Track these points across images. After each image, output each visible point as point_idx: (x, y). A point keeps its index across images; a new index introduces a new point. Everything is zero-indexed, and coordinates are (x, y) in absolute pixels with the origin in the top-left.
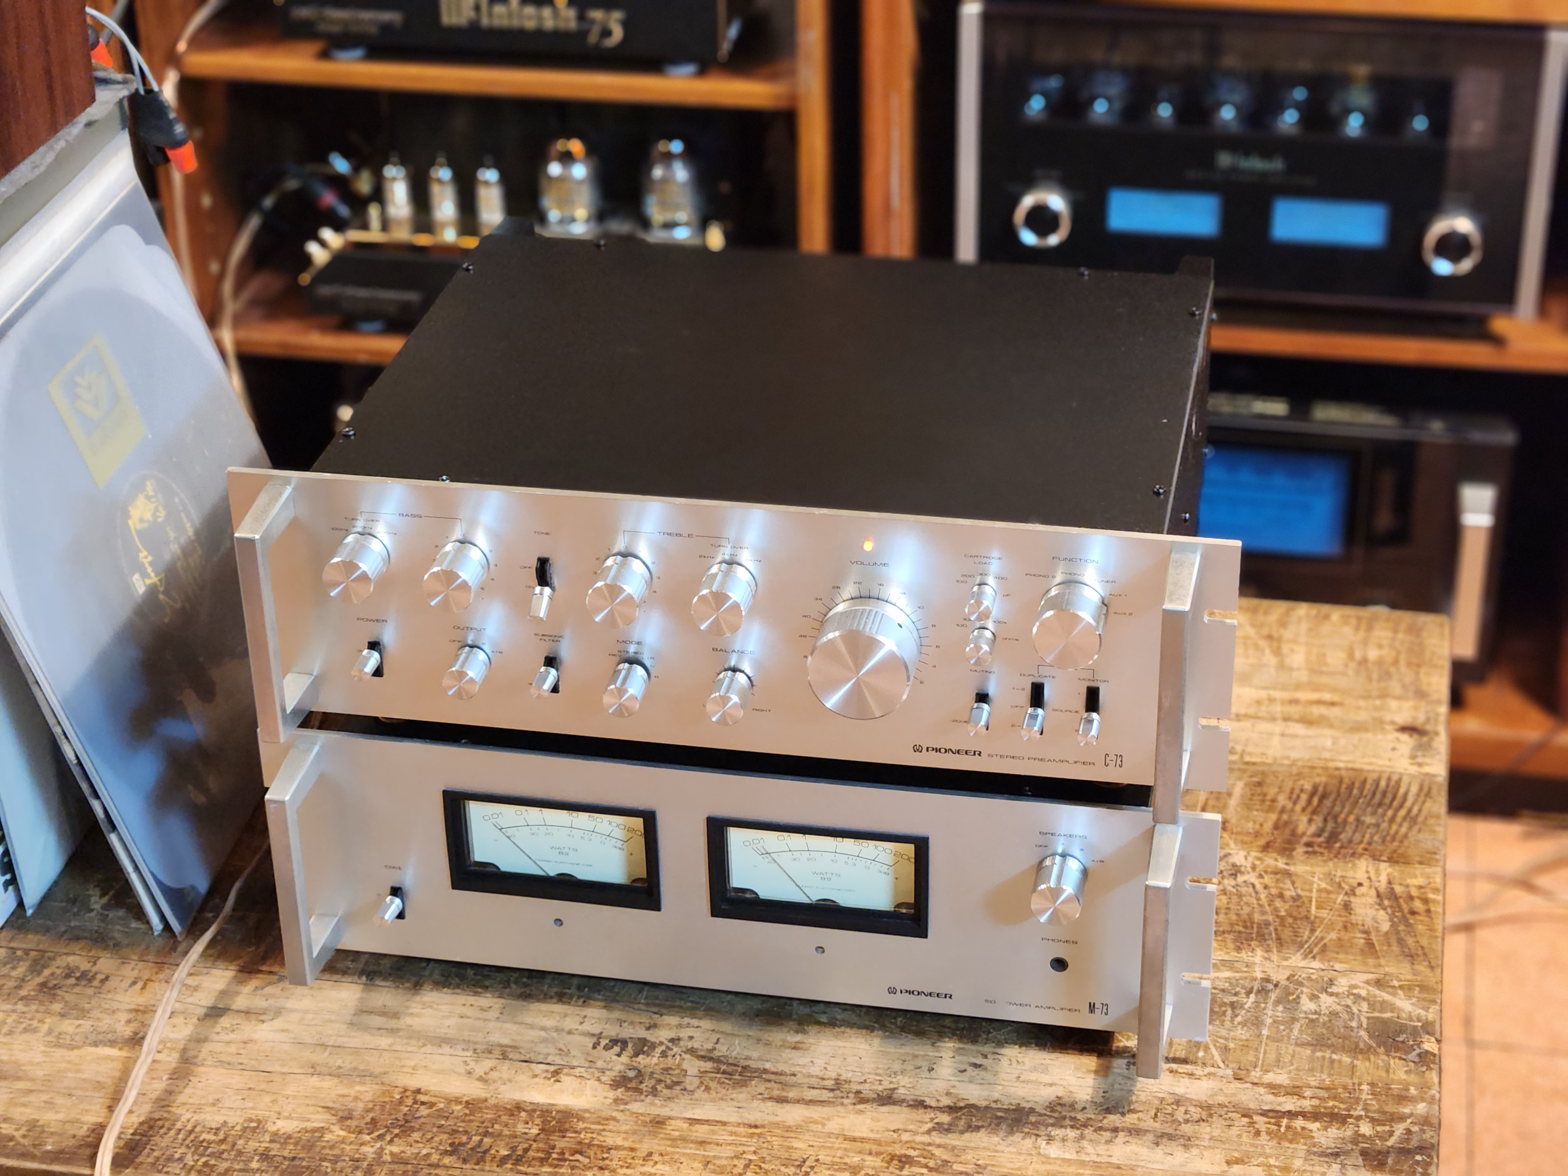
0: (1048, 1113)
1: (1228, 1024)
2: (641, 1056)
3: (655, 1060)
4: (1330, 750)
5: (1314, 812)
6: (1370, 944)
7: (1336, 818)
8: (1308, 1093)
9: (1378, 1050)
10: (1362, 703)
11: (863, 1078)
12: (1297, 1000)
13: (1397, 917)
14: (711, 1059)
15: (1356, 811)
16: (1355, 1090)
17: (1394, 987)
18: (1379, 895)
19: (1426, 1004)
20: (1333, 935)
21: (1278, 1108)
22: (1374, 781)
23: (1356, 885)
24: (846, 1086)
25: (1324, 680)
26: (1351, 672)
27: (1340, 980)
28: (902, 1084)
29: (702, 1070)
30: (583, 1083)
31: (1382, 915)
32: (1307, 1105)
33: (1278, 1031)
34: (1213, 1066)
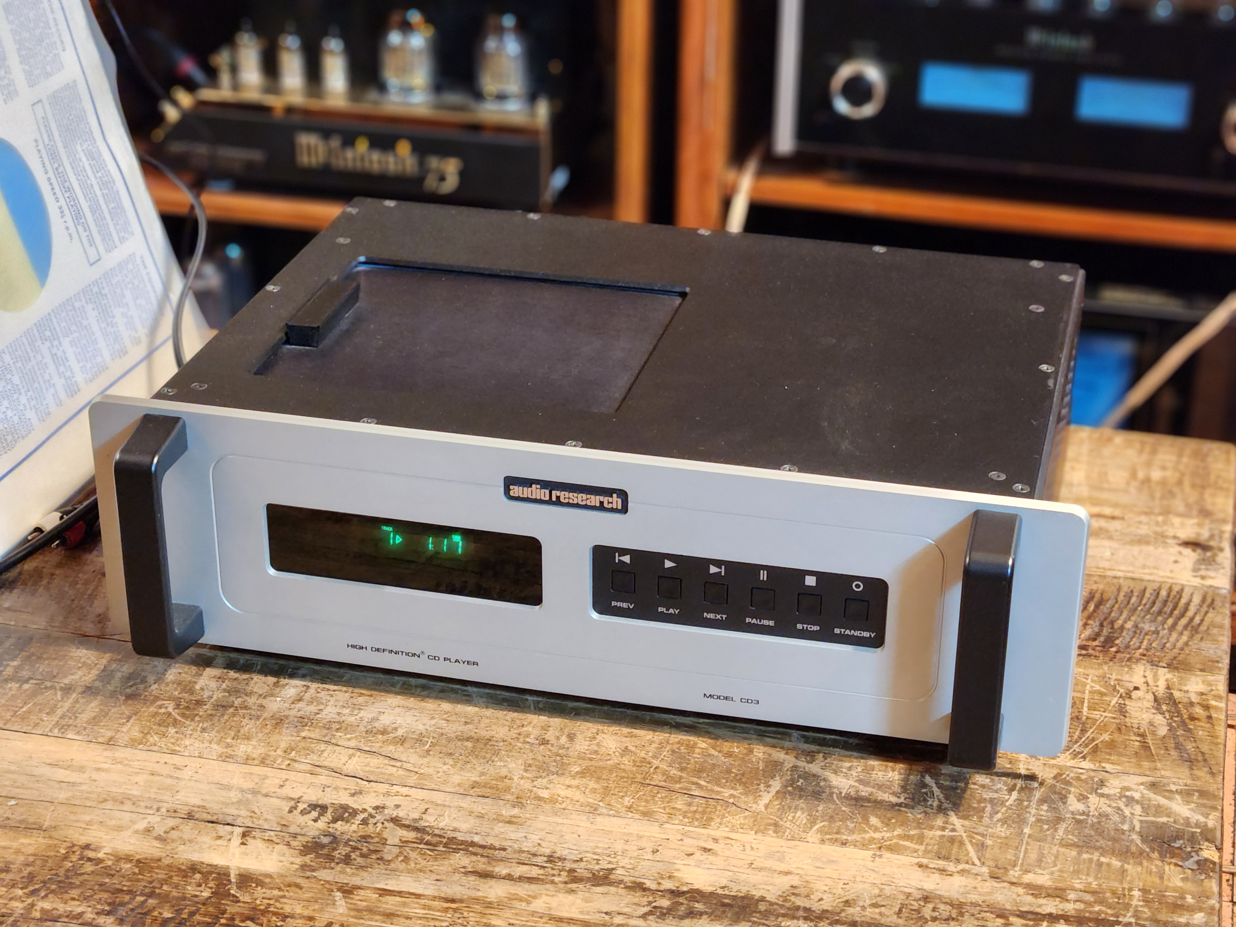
0: (780, 903)
1: (986, 820)
2: (340, 823)
3: (354, 827)
4: (1109, 560)
5: (1089, 617)
6: (1145, 746)
7: (1112, 623)
8: (1072, 896)
9: (1152, 855)
10: (1143, 518)
11: (580, 856)
12: (1063, 798)
13: (1175, 721)
14: (417, 829)
15: (1133, 618)
16: (1125, 895)
17: (1171, 791)
18: (1156, 700)
19: (1207, 811)
20: (1106, 737)
21: (1038, 910)
22: (1155, 590)
23: (1131, 689)
24: (560, 864)
25: (1105, 496)
26: (1133, 490)
27: (1111, 781)
28: (621, 864)
29: (404, 839)
30: (271, 847)
31: (1159, 719)
32: (1070, 908)
33: (1041, 830)
34: (967, 863)
